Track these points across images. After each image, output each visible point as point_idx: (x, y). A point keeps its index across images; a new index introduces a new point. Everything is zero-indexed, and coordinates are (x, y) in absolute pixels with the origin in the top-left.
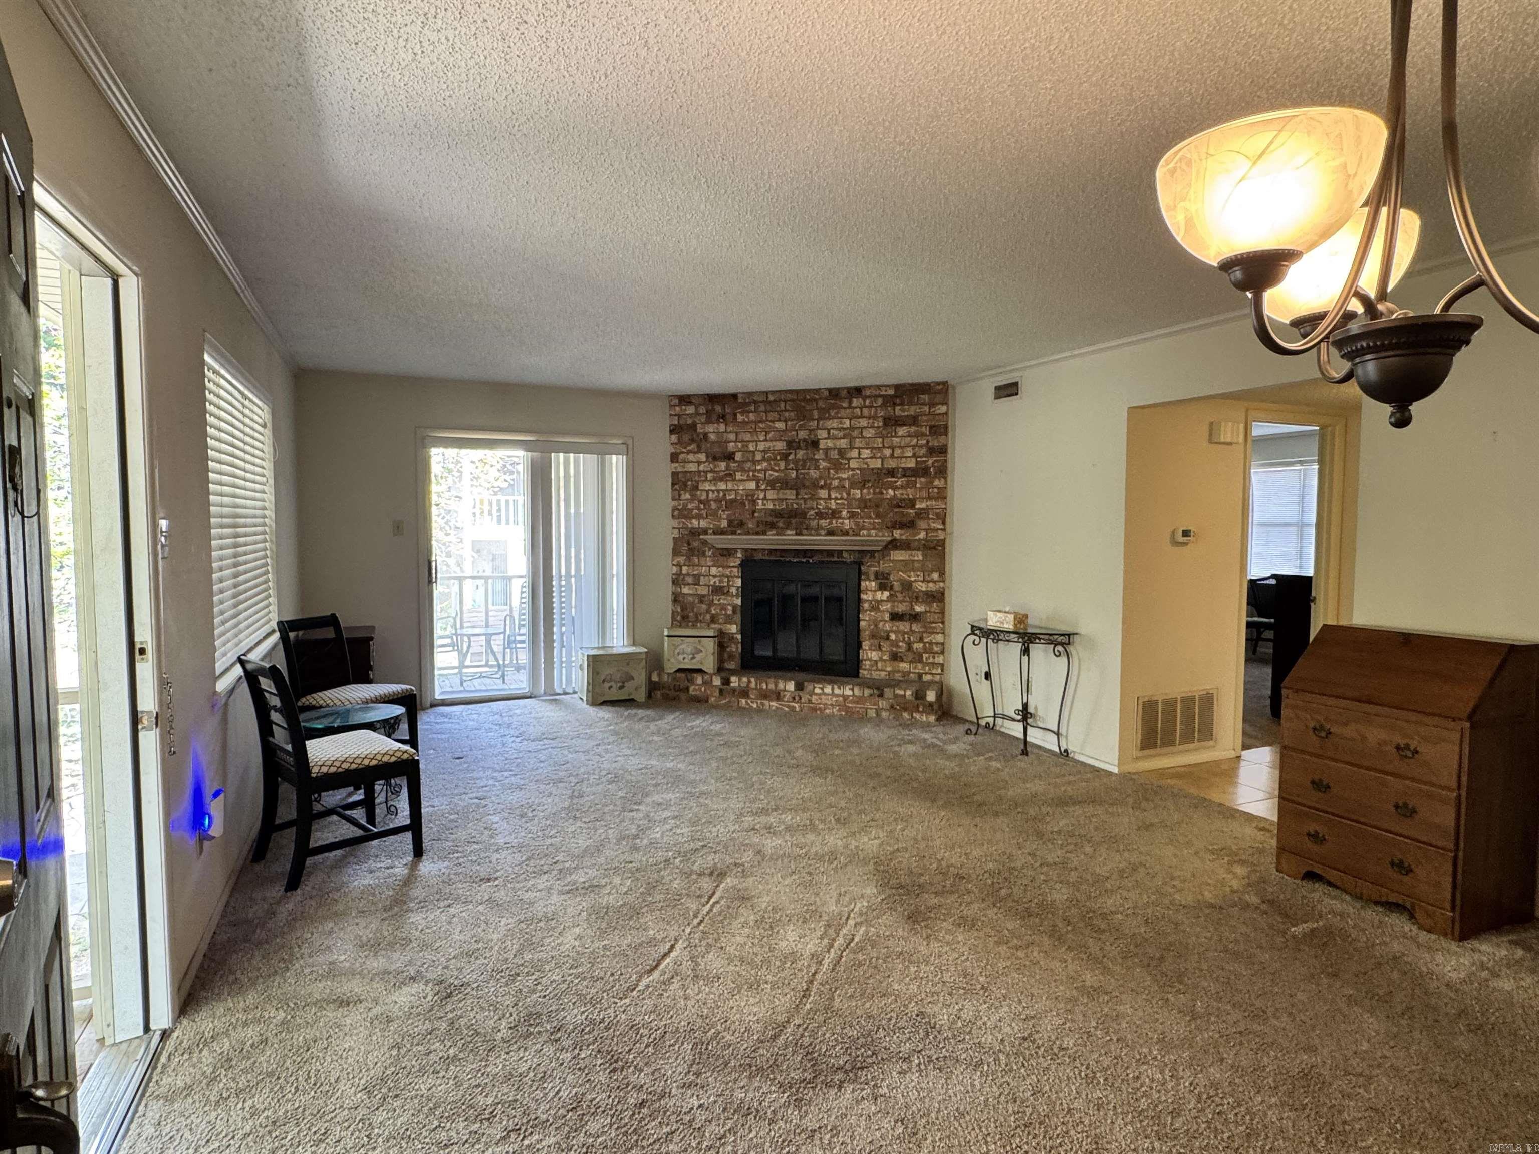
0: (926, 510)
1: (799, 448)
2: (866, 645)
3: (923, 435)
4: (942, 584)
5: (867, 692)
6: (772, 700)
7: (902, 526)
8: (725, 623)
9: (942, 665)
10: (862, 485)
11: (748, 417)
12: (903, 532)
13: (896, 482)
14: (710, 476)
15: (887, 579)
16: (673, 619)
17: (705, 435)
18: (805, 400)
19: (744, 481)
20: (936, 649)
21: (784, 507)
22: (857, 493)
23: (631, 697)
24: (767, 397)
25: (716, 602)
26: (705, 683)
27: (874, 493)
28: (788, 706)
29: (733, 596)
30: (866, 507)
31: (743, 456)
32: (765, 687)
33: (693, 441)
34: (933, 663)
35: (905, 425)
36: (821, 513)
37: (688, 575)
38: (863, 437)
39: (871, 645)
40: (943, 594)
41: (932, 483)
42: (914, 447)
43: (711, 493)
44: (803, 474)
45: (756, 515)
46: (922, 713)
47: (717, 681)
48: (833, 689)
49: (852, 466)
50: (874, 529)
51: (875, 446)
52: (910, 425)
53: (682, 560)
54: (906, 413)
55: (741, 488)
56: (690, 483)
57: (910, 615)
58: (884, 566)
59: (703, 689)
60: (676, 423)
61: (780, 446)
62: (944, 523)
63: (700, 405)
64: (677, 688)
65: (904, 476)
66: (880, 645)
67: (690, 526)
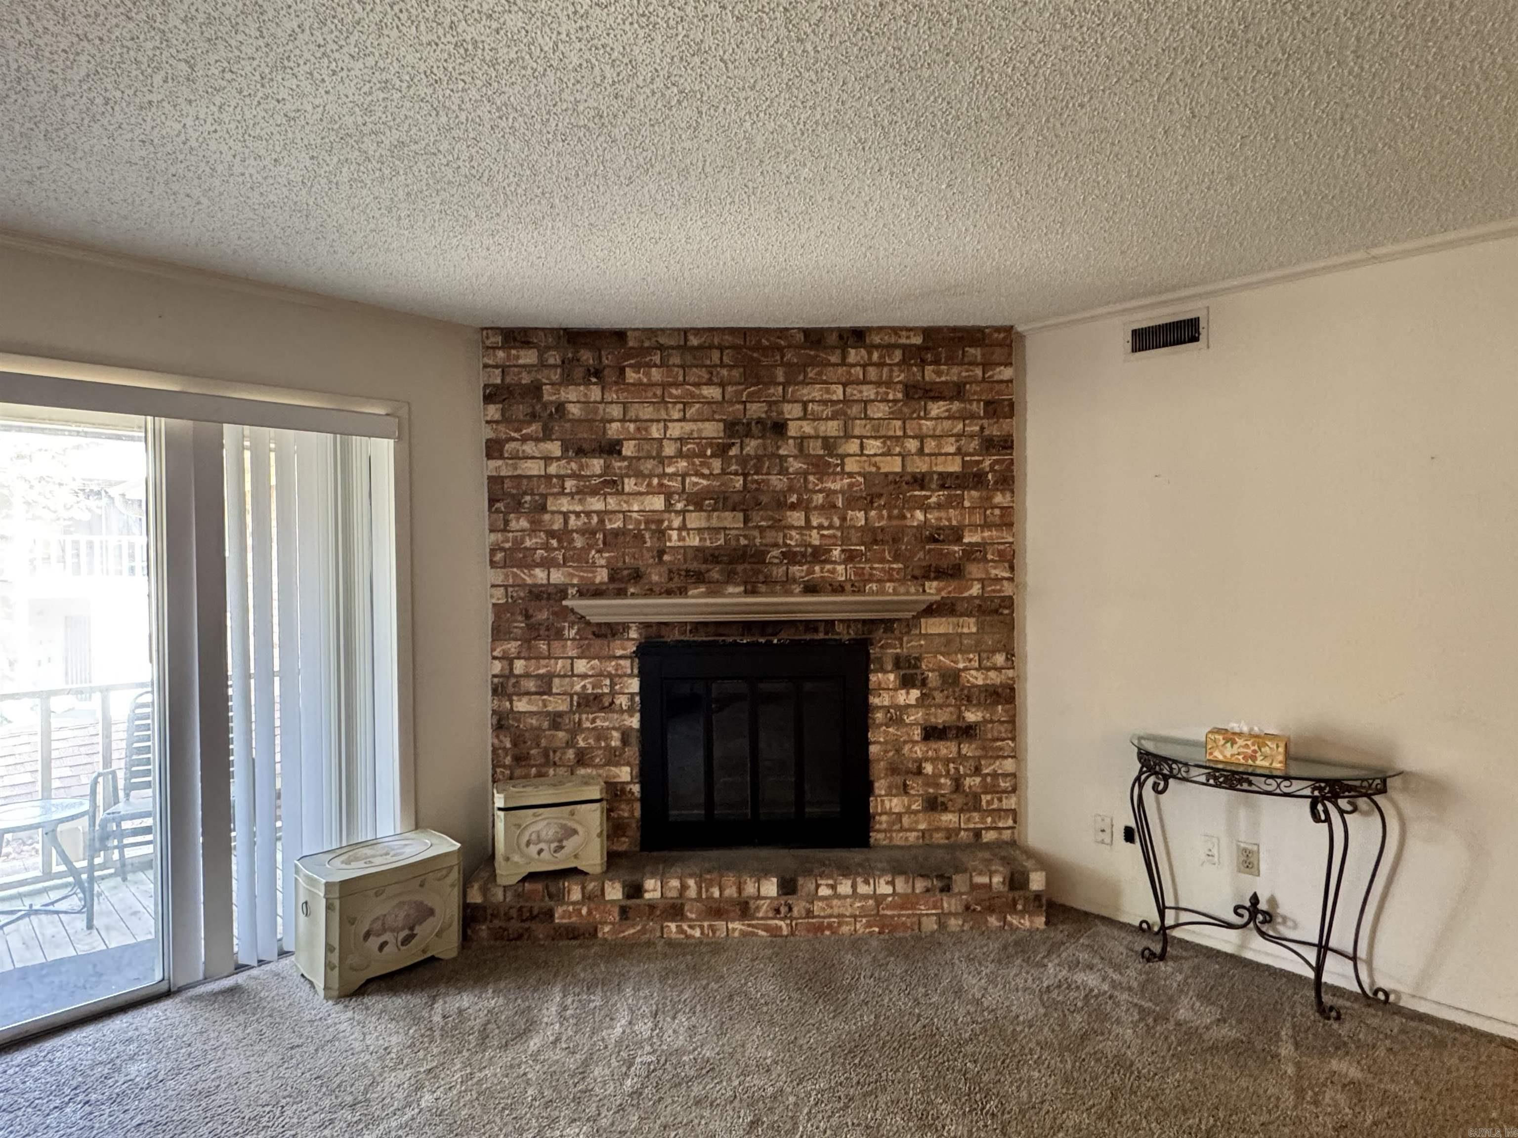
0: (982, 547)
1: (748, 434)
2: (880, 786)
3: (973, 416)
4: (1010, 673)
5: (920, 885)
6: (733, 920)
7: (940, 574)
8: (608, 763)
9: (1014, 813)
10: (868, 501)
11: (648, 374)
12: (942, 584)
13: (929, 497)
14: (570, 484)
15: (916, 667)
16: (496, 764)
17: (560, 407)
18: (758, 347)
19: (640, 494)
20: (1003, 784)
21: (721, 542)
22: (858, 517)
23: (429, 955)
24: (686, 340)
25: (587, 725)
26: (587, 898)
27: (890, 517)
28: (766, 928)
29: (622, 711)
30: (875, 542)
31: (639, 448)
32: (717, 894)
33: (534, 417)
34: (1000, 810)
35: (943, 398)
36: (795, 554)
37: (527, 675)
38: (866, 417)
39: (890, 787)
40: (1012, 689)
41: (989, 498)
42: (958, 436)
43: (573, 517)
44: (756, 481)
45: (666, 558)
46: (1022, 914)
47: (614, 892)
48: (854, 886)
49: (848, 469)
50: (891, 580)
51: (891, 433)
52: (951, 399)
53: (512, 647)
54: (943, 379)
55: (636, 508)
56: (528, 498)
57: (958, 728)
58: (910, 646)
59: (584, 911)
60: (499, 381)
61: (712, 430)
62: (1012, 568)
63: (548, 348)
64: (526, 914)
65: (943, 487)
66: (905, 785)
67: (529, 581)
